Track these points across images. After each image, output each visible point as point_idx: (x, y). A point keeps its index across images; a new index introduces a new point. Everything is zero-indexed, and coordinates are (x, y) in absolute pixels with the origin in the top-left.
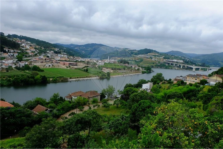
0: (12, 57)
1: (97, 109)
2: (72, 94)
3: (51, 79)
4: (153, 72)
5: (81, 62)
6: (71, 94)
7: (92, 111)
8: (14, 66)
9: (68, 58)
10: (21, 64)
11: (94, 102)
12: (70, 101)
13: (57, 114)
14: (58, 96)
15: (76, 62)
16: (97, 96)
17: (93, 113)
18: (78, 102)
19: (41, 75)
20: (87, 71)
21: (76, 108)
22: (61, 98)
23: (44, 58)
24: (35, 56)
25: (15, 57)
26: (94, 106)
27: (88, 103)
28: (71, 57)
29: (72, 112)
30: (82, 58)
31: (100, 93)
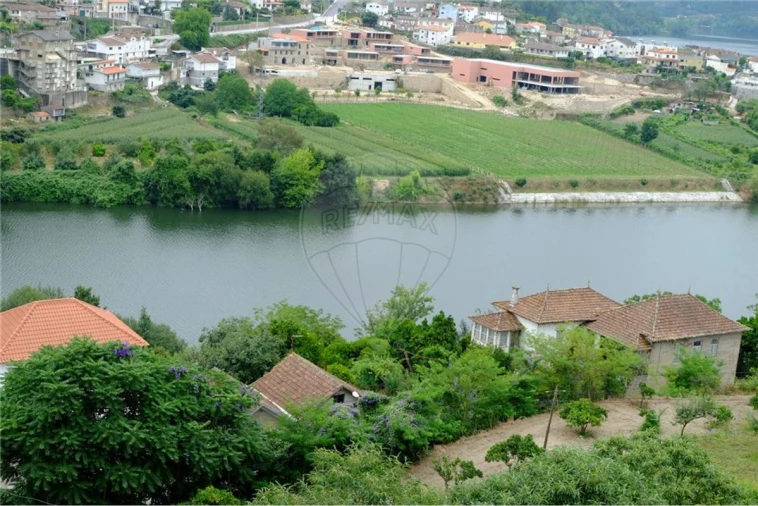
0: (150, 20)
1: (707, 441)
2: (524, 300)
3: (382, 184)
5: (608, 63)
6: (513, 298)
7: (667, 445)
8: (155, 82)
9: (511, 32)
10: (198, 67)
11: (686, 380)
12: (506, 350)
13: (411, 434)
14: (423, 311)
15: (567, 63)
16: (715, 339)
17: (674, 463)
18: (563, 370)
19: (317, 147)
20: (648, 134)
21: (541, 410)
22: (445, 323)
23: (344, 31)
24: (290, 12)
25: (167, 16)
26: (685, 416)
27: (637, 381)
28: (537, 27)
29: (518, 439)
30: (618, 33)
31: (743, 321)
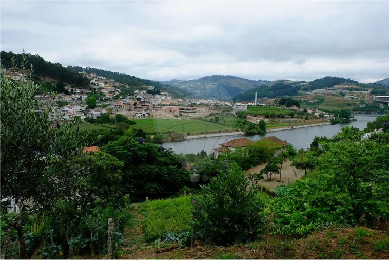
0: (79, 102)
3: (152, 137)
4: (353, 120)
8: (83, 117)
10: (94, 113)
19: (134, 128)
23: (132, 102)
24: (117, 99)
25: (84, 100)
